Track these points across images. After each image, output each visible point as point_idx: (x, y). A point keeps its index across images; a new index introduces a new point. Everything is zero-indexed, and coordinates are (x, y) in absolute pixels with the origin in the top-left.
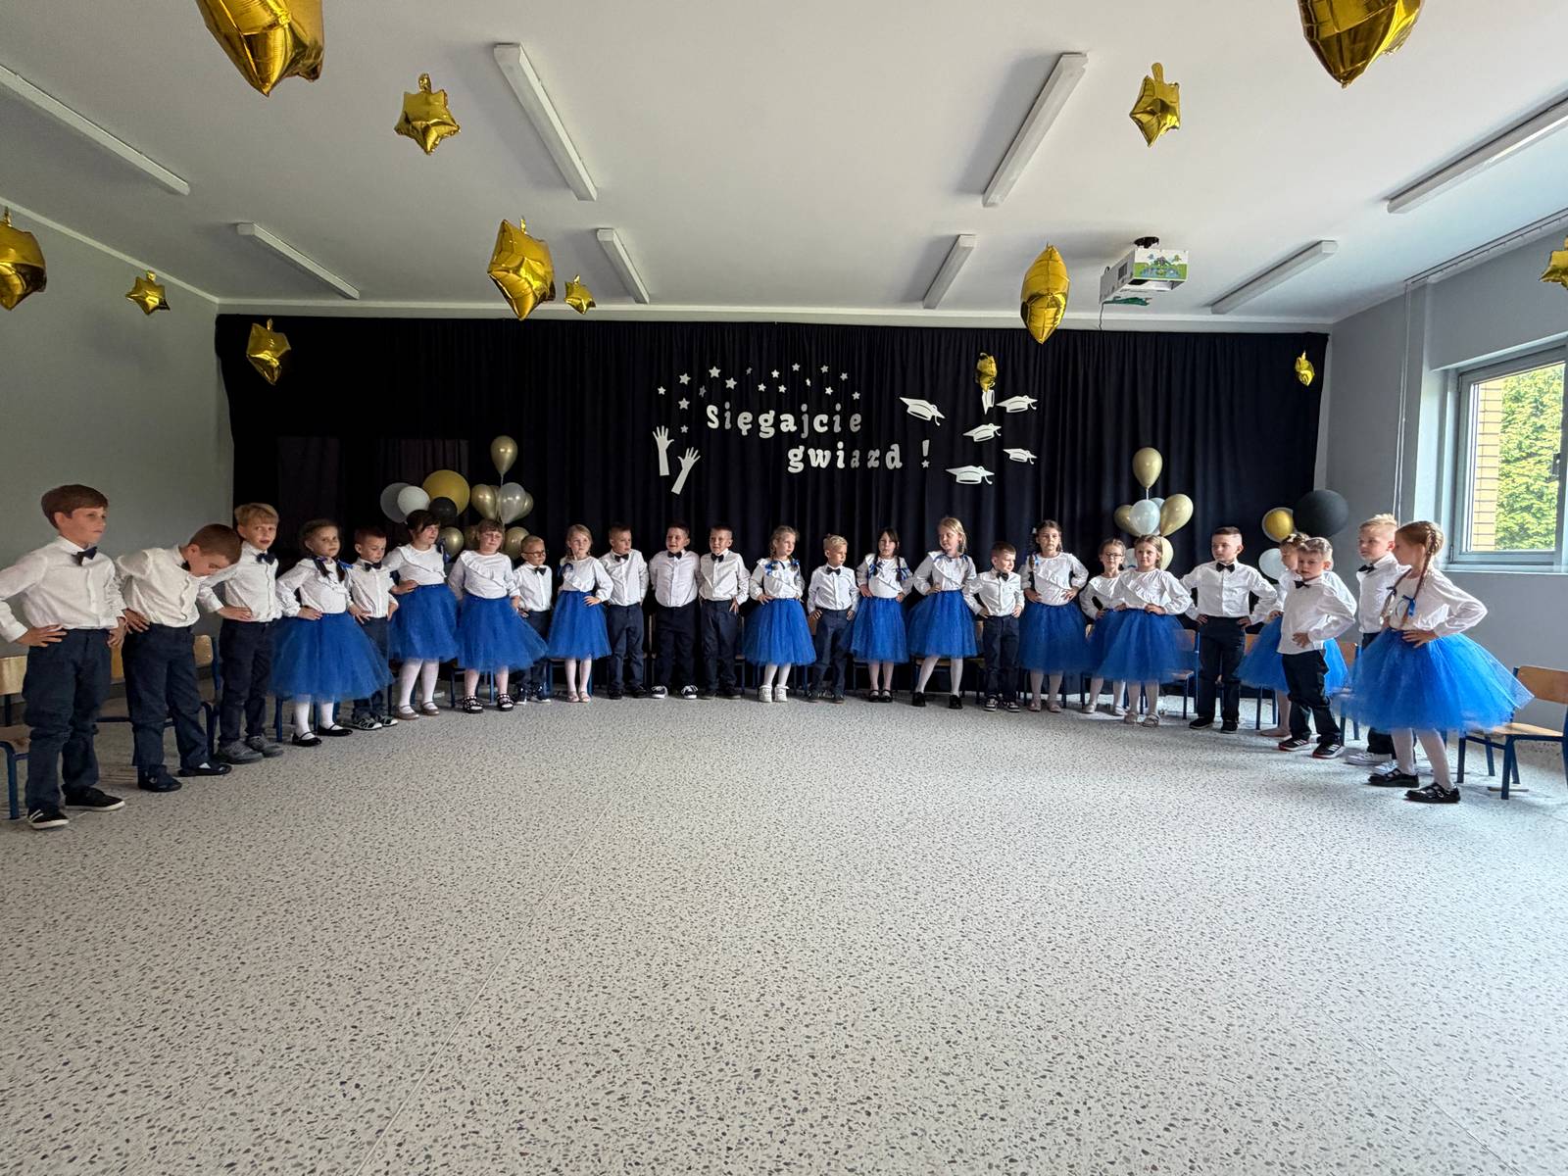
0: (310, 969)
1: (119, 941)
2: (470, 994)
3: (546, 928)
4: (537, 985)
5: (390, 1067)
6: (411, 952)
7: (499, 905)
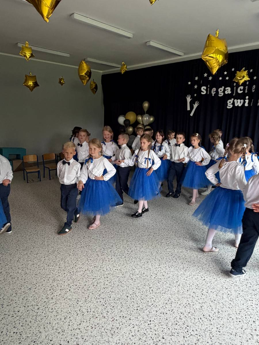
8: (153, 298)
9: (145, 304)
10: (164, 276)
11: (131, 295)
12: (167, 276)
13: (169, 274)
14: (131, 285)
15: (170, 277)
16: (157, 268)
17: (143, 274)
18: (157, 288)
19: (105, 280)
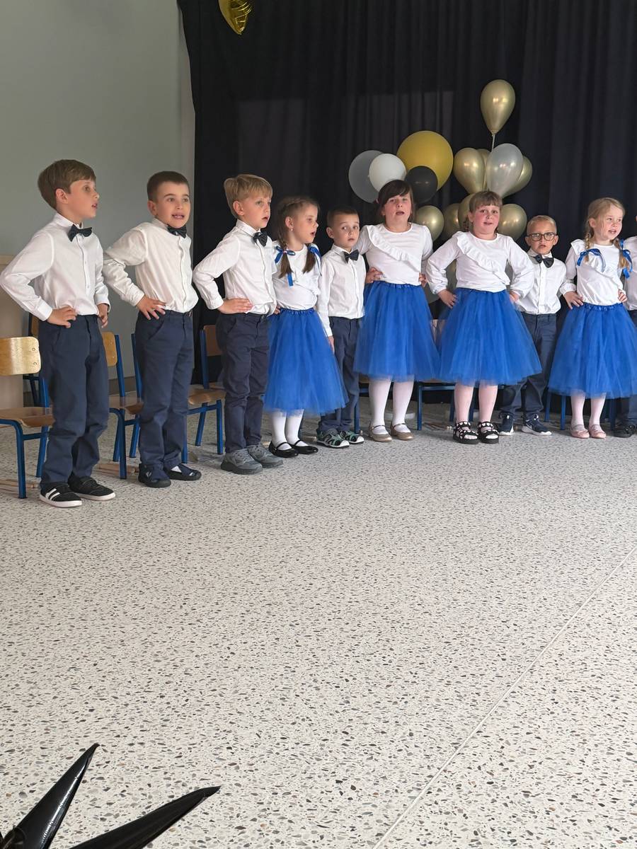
0: (296, 669)
1: (122, 616)
2: (466, 727)
3: (551, 677)
4: (543, 734)
5: (384, 778)
6: (398, 674)
7: (494, 644)
8: (370, 814)
9: (340, 839)
10: (383, 732)
11: (254, 820)
12: (400, 733)
13: (404, 724)
14: (239, 785)
15: (416, 735)
16: (337, 712)
17: (279, 740)
18: (371, 777)
19: (92, 788)
